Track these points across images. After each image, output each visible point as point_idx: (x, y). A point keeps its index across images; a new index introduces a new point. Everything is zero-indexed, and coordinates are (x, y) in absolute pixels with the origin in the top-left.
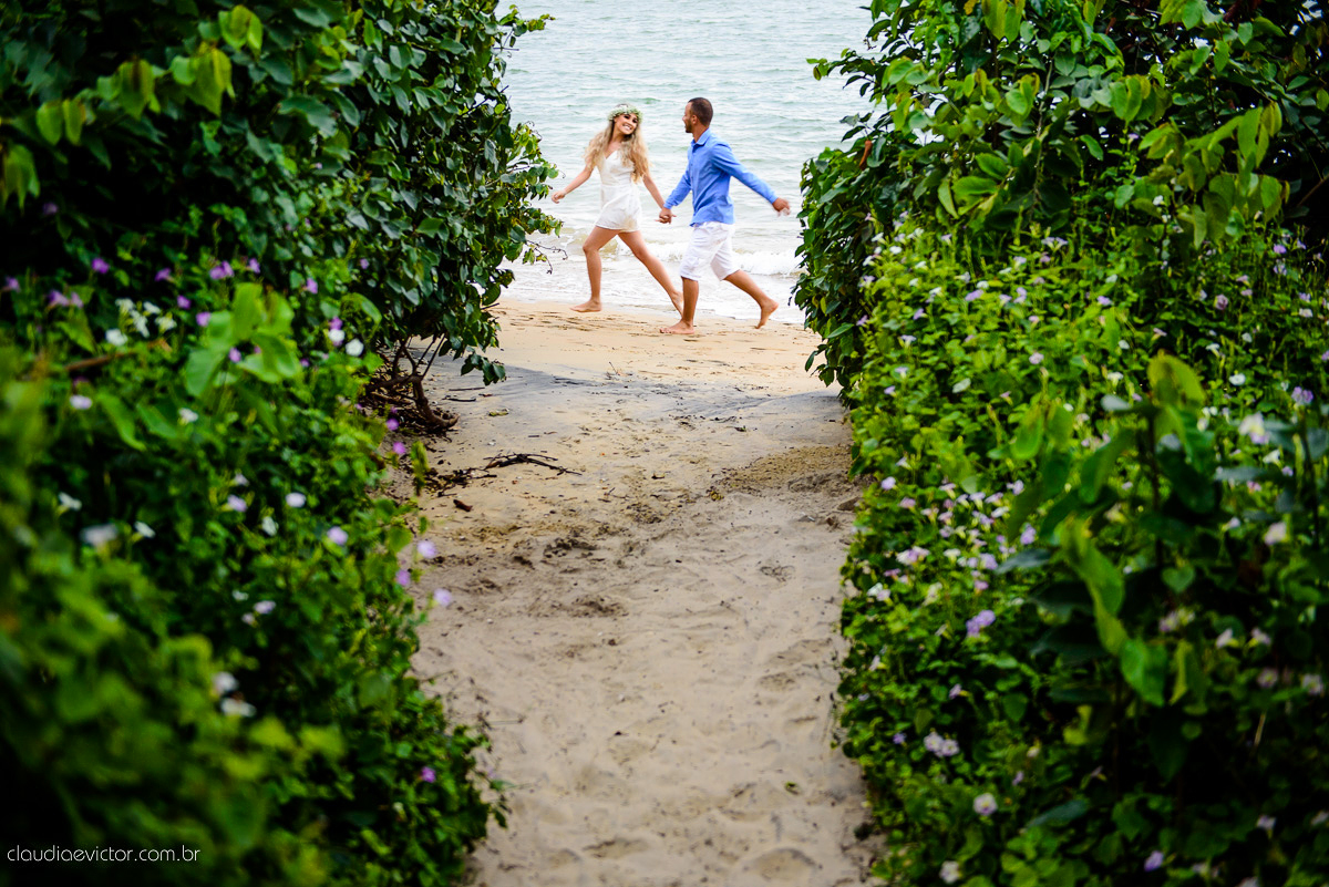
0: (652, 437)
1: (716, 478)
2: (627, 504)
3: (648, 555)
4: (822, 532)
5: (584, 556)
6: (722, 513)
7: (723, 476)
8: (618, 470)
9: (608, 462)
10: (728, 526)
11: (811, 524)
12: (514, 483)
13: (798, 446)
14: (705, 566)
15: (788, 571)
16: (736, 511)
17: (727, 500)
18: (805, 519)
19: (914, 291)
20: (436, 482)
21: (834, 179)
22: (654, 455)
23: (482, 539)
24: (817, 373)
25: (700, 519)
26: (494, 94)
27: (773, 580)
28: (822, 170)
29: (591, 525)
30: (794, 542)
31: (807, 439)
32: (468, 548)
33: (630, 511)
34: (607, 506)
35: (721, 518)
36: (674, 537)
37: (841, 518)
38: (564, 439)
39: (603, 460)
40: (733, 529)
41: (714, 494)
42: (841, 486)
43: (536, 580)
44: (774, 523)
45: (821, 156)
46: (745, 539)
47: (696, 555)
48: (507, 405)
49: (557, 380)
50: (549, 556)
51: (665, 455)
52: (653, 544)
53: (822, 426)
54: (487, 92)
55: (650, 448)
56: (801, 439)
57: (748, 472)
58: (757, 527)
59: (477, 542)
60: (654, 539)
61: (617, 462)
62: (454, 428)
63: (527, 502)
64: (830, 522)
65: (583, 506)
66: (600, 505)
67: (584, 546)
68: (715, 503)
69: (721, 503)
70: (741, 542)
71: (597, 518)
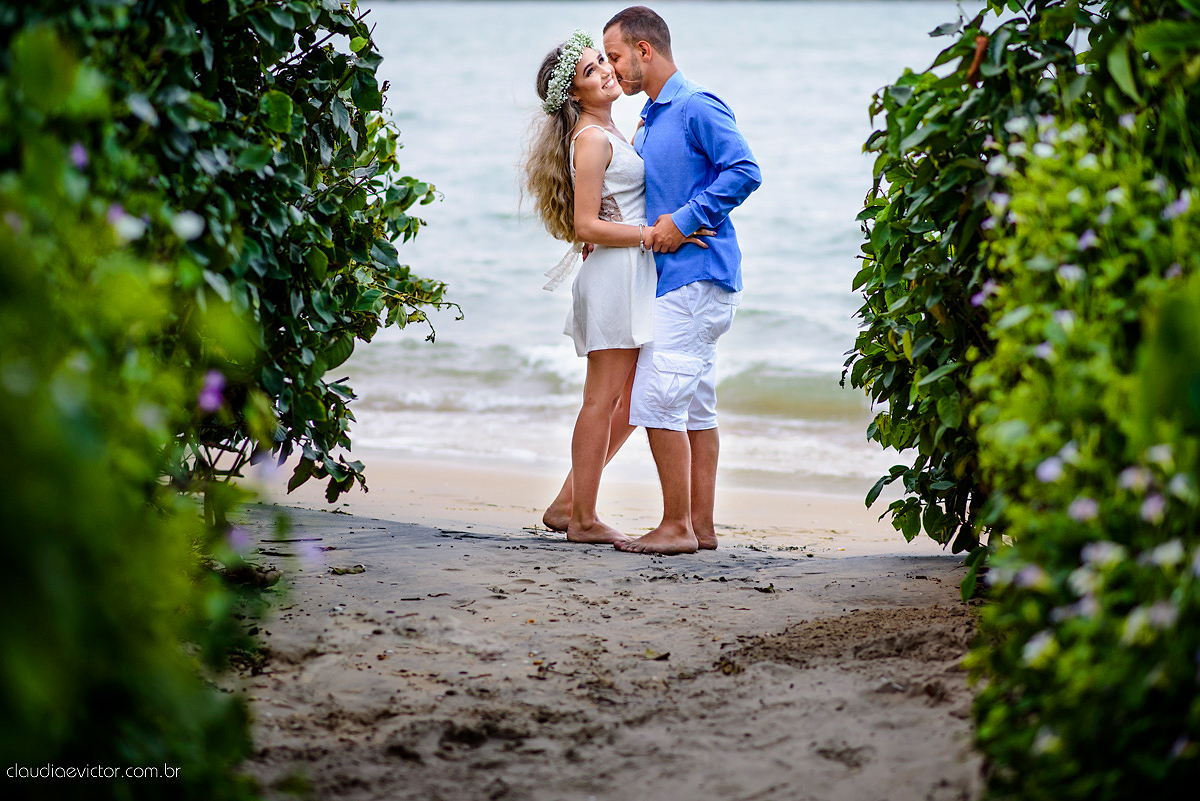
0: (614, 601)
1: (728, 649)
2: (578, 682)
3: (619, 743)
4: (918, 708)
5: (508, 749)
6: (742, 690)
7: (740, 646)
8: (557, 640)
9: (540, 631)
10: (754, 704)
11: (898, 697)
12: (380, 658)
13: (863, 608)
14: (721, 754)
15: (866, 754)
16: (768, 686)
17: (750, 672)
18: (888, 689)
19: (1076, 213)
20: (248, 657)
21: (925, 109)
22: (618, 621)
23: (331, 728)
24: (890, 518)
25: (705, 699)
26: (347, 23)
27: (840, 767)
28: (903, 101)
29: (517, 710)
30: (870, 719)
31: (880, 600)
32: (307, 740)
33: (585, 692)
34: (543, 685)
35: (740, 696)
36: (662, 721)
37: (949, 684)
38: (462, 604)
39: (531, 629)
40: (764, 706)
41: (725, 666)
42: (946, 651)
43: (428, 776)
44: (835, 694)
45: (900, 81)
46: (786, 719)
47: (704, 740)
48: (363, 561)
49: (445, 534)
50: (449, 749)
51: (637, 622)
52: (626, 731)
53: (904, 584)
54: (335, 19)
55: (612, 613)
56: (867, 600)
57: (783, 640)
58: (805, 702)
59: (323, 732)
60: (629, 723)
61: (556, 631)
62: (275, 588)
63: (405, 681)
64: (931, 691)
65: (503, 686)
66: (530, 684)
67: (509, 734)
68: (731, 679)
69: (740, 678)
70: (779, 723)
71: (527, 701)
